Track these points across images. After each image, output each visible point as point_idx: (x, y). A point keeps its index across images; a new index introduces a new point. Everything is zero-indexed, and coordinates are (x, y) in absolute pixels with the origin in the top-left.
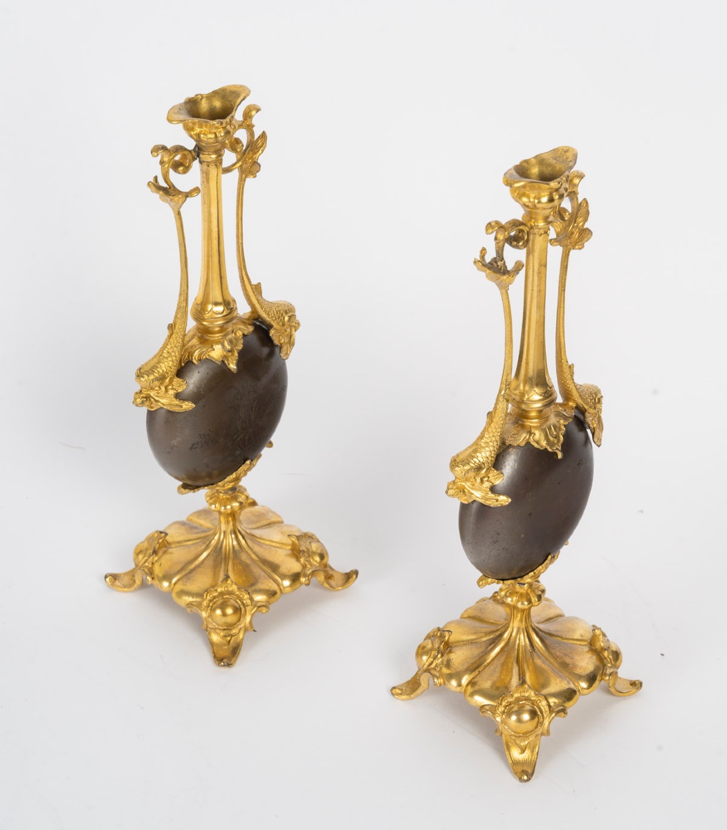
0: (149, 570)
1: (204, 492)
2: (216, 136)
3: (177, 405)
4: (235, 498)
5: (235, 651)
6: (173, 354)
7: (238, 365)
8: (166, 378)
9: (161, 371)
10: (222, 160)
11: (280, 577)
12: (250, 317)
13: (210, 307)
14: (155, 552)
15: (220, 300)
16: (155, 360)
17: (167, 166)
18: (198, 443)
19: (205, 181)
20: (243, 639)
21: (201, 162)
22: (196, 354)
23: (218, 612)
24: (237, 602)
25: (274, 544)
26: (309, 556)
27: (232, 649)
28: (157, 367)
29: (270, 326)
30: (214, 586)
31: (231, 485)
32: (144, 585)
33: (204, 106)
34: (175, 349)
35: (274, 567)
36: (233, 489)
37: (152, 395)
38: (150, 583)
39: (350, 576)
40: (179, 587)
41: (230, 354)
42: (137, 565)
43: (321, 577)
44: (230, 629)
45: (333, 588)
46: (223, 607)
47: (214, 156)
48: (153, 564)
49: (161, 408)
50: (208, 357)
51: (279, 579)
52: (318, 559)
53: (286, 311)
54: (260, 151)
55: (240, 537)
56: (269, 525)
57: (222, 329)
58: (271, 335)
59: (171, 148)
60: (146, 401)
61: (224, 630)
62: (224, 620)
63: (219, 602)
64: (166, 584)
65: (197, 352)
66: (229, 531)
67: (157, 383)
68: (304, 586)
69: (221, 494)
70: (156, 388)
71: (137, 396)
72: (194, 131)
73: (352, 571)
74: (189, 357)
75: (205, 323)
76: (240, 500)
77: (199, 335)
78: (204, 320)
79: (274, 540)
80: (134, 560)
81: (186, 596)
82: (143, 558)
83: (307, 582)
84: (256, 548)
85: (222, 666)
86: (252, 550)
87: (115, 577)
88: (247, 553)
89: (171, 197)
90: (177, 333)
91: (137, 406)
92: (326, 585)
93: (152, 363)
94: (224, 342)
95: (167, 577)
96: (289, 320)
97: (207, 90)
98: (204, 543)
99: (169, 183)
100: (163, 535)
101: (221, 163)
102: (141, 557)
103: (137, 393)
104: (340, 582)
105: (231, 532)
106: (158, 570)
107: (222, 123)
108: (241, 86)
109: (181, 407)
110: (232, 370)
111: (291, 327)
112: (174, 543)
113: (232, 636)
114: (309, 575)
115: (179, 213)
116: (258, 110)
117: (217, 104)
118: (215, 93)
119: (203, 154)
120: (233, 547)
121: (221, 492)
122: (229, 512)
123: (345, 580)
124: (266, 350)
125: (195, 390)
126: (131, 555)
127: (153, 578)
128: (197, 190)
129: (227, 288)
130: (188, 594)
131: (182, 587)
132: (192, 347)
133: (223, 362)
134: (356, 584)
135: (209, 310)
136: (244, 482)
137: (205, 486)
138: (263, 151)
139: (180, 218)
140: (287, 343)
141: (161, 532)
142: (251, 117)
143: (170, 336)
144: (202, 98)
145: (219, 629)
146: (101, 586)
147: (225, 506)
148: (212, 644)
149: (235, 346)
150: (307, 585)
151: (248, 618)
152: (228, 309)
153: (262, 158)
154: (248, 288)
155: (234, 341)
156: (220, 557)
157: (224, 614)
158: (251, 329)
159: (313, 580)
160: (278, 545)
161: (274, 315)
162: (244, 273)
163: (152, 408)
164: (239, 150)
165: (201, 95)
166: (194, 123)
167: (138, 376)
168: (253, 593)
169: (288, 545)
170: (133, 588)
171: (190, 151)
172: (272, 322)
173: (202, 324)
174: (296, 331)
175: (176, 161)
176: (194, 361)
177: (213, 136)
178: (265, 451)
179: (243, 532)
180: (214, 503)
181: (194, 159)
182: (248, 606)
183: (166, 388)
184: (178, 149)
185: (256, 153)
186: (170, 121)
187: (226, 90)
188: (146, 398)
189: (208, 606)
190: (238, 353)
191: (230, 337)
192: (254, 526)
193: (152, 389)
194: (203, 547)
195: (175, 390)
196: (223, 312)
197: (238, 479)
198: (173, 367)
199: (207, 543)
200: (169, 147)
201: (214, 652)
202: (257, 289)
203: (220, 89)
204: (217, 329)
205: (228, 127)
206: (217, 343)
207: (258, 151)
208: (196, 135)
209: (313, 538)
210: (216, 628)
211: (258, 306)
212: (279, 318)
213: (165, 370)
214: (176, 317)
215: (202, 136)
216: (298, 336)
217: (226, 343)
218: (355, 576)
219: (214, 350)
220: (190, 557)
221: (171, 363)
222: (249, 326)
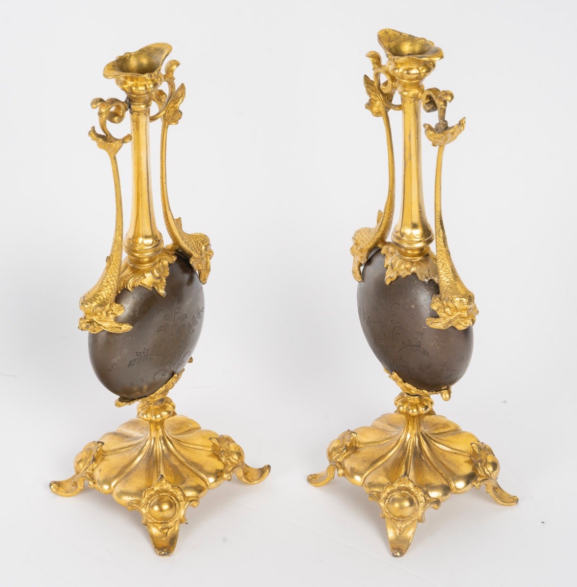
0: (90, 476)
1: (137, 404)
2: (146, 88)
3: (117, 327)
4: (164, 408)
5: (173, 541)
6: (112, 283)
7: (166, 290)
8: (107, 304)
9: (102, 298)
10: (149, 109)
11: (205, 475)
12: (172, 248)
13: (140, 240)
14: (94, 460)
15: (149, 233)
16: (96, 289)
17: (104, 116)
18: (135, 360)
19: (135, 129)
20: (178, 530)
21: (131, 113)
22: (131, 282)
23: (156, 508)
24: (172, 499)
25: (197, 447)
26: (229, 455)
27: (169, 539)
28: (98, 295)
29: (190, 256)
30: (149, 486)
31: (160, 397)
32: (86, 489)
33: (133, 63)
34: (113, 278)
35: (200, 467)
36: (162, 400)
37: (95, 319)
38: (92, 487)
39: (263, 471)
40: (119, 488)
41: (159, 281)
42: (78, 473)
43: (240, 472)
44: (167, 523)
45: (251, 482)
46: (159, 503)
47: (143, 106)
48: (93, 470)
49: (103, 330)
50: (141, 284)
51: (205, 477)
52: (236, 457)
53: (203, 241)
54: (181, 101)
55: (169, 443)
56: (190, 431)
57: (151, 260)
58: (191, 263)
59: (107, 100)
60: (91, 325)
61: (162, 523)
62: (161, 514)
63: (156, 500)
64: (106, 487)
65: (131, 280)
66: (158, 437)
67: (99, 309)
68: (226, 481)
69: (151, 405)
70: (99, 314)
71: (82, 322)
72: (126, 85)
73: (265, 466)
74: (124, 285)
75: (136, 255)
76: (168, 409)
77: (131, 265)
78: (136, 251)
79: (197, 443)
80: (75, 468)
81: (126, 496)
82: (84, 465)
83: (229, 478)
84: (183, 451)
85: (163, 555)
86: (179, 452)
87: (59, 484)
88: (175, 456)
89: (109, 144)
90: (114, 265)
91: (82, 330)
92: (244, 480)
93: (94, 291)
94: (153, 271)
95: (108, 481)
96: (206, 250)
97: (134, 49)
98: (137, 449)
99: (106, 132)
100: (100, 444)
101: (149, 112)
102: (81, 465)
103: (81, 319)
104: (256, 477)
105: (160, 437)
106: (98, 475)
107: (151, 76)
108: (164, 44)
109: (121, 328)
110: (162, 295)
111: (206, 255)
112: (110, 451)
113: (169, 528)
114: (230, 472)
115: (115, 158)
116: (178, 64)
117: (145, 61)
118: (142, 51)
119: (134, 105)
120: (163, 451)
121: (151, 404)
122: (159, 421)
123: (259, 475)
124: (187, 277)
125: (131, 314)
126: (72, 465)
127: (94, 483)
128: (129, 137)
129: (154, 223)
130: (127, 494)
131: (122, 489)
132: (126, 277)
133: (153, 288)
134: (269, 478)
135: (140, 243)
136: (170, 395)
137: (139, 398)
138: (182, 100)
139: (116, 162)
140: (204, 270)
141: (98, 442)
142: (172, 71)
143: (107, 268)
144: (131, 56)
145: (157, 523)
146: (47, 493)
147: (155, 416)
148: (152, 537)
149: (163, 274)
150: (229, 480)
151: (182, 512)
152: (156, 241)
153: (182, 106)
154: (172, 222)
155: (162, 269)
156: (152, 460)
157: (161, 510)
158: (175, 258)
159: (234, 475)
160: (200, 448)
161: (194, 245)
162: (167, 209)
163: (95, 331)
164: (163, 100)
165: (129, 53)
166: (126, 78)
167: (82, 304)
168: (185, 490)
169: (209, 447)
170: (75, 493)
171: (123, 103)
172: (192, 252)
173: (134, 256)
174: (210, 259)
175: (111, 112)
176: (129, 288)
177: (144, 88)
178: (187, 366)
179: (170, 438)
180: (146, 413)
181: (126, 109)
182: (181, 501)
183: (106, 313)
184: (114, 101)
185: (177, 103)
186: (106, 76)
187: (150, 47)
188: (90, 322)
189: (147, 503)
190: (166, 280)
191: (157, 266)
192: (177, 432)
193: (96, 314)
194: (137, 453)
195: (115, 314)
196: (152, 244)
197: (166, 391)
198: (112, 294)
199: (140, 449)
200: (105, 100)
201: (154, 544)
202: (178, 222)
203: (145, 47)
204: (146, 260)
205: (156, 80)
206: (148, 271)
207: (179, 101)
208: (128, 88)
209: (229, 440)
210: (155, 522)
211: (179, 238)
212: (197, 247)
213: (105, 297)
214: (113, 251)
215: (134, 88)
216: (213, 263)
217: (155, 271)
218: (268, 471)
219: (145, 277)
220: (125, 462)
221: (110, 291)
222: (173, 257)
